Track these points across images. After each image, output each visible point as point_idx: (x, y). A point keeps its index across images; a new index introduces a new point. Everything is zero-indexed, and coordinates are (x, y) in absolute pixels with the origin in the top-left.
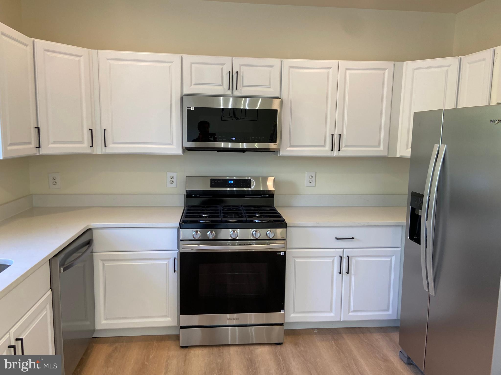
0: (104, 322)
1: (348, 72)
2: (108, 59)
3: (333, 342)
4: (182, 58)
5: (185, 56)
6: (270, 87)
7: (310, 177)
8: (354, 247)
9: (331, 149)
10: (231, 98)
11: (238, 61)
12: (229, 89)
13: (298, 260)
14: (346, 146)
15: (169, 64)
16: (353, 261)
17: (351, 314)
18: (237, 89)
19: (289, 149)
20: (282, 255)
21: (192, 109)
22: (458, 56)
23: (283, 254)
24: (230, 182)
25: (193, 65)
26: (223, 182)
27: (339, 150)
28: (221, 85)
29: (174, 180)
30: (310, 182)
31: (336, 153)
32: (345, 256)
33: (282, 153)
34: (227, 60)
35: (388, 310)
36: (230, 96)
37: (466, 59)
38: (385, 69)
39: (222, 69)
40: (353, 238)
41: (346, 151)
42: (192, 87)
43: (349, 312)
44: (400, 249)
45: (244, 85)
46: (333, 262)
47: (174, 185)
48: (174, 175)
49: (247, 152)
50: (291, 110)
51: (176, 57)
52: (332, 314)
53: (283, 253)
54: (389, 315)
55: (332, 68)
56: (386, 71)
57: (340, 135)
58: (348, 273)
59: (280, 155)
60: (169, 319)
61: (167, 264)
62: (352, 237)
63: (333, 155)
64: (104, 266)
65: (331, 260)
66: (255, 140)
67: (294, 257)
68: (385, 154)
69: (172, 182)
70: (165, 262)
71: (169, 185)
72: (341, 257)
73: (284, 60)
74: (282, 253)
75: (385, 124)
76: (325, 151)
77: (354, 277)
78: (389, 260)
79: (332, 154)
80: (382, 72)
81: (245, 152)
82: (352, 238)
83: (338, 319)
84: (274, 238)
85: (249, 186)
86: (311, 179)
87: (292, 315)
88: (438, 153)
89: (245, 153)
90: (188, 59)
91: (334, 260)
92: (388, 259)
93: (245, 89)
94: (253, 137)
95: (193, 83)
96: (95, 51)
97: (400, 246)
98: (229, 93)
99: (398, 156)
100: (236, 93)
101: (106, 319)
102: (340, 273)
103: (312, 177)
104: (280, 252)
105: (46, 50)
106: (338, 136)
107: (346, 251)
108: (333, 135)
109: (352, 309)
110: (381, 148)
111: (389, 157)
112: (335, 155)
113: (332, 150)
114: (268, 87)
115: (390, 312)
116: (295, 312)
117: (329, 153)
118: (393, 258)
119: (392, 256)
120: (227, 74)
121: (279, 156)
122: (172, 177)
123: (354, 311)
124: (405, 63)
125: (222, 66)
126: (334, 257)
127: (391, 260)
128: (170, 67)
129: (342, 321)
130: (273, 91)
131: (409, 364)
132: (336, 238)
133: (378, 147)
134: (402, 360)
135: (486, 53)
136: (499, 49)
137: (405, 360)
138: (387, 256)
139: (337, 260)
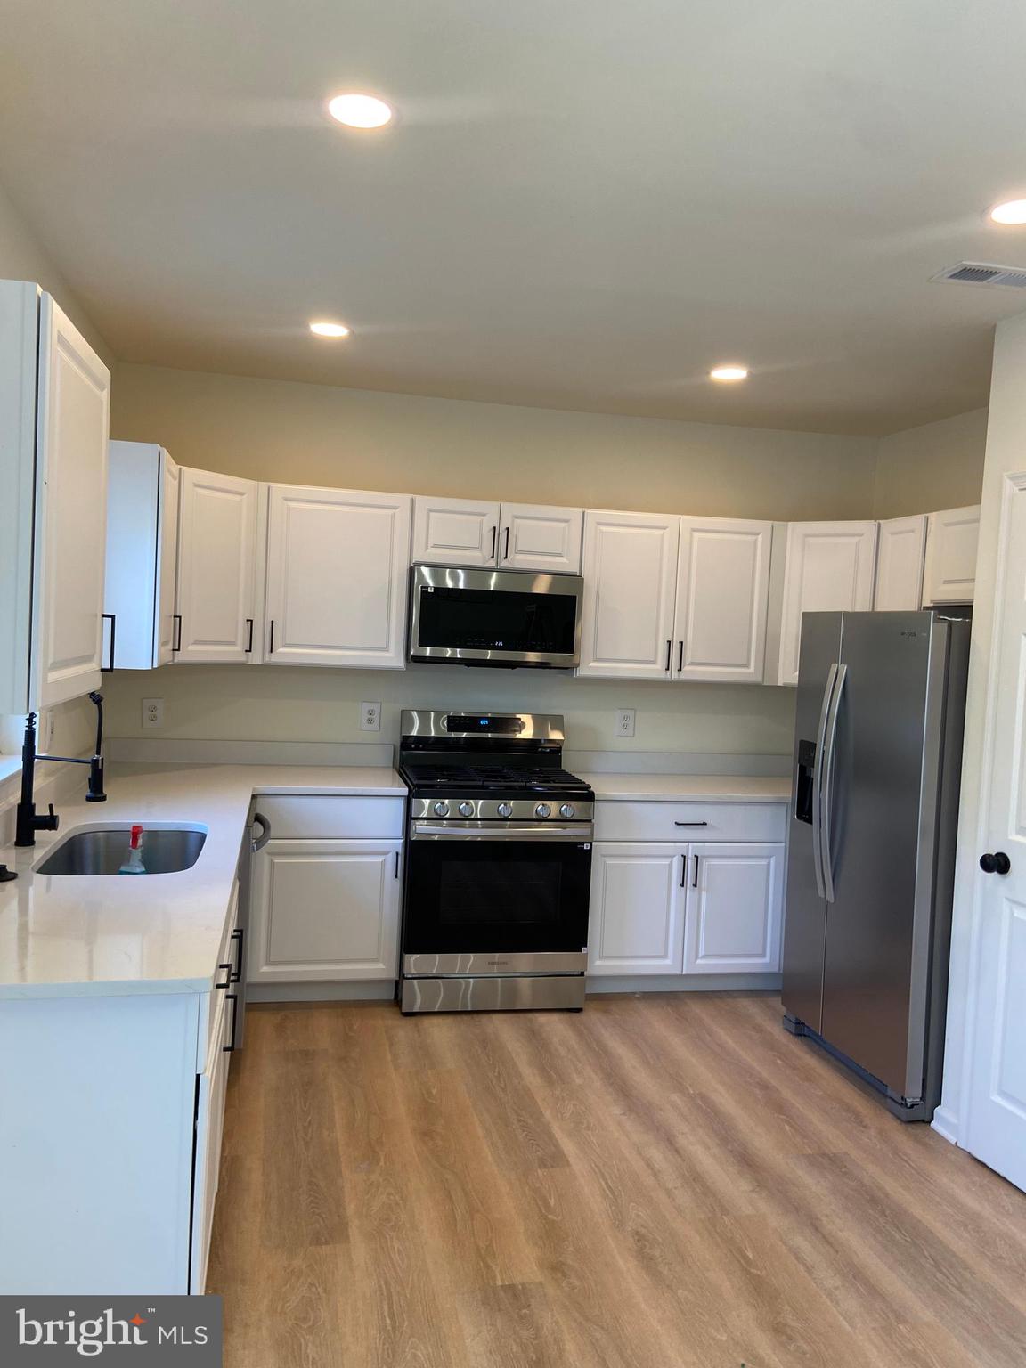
0: (265, 969)
1: (696, 535)
2: (286, 499)
3: (669, 1009)
4: (413, 501)
5: (418, 498)
6: (563, 556)
7: (626, 719)
8: (707, 838)
9: (665, 666)
10: (495, 573)
11: (510, 509)
12: (493, 557)
13: (610, 861)
14: (691, 664)
15: (390, 512)
16: (704, 865)
17: (699, 961)
18: (506, 557)
19: (592, 664)
21: (431, 590)
22: (876, 520)
23: (586, 847)
24: (482, 722)
25: (432, 514)
26: (470, 723)
27: (680, 670)
28: (478, 549)
29: (376, 717)
30: (625, 727)
31: (674, 675)
32: (691, 855)
33: (582, 672)
34: (491, 507)
35: (763, 955)
36: (492, 570)
37: (889, 525)
38: (758, 534)
39: (481, 523)
40: (705, 824)
41: (692, 672)
42: (429, 550)
43: (697, 958)
44: (783, 845)
45: (519, 551)
46: (670, 865)
47: (375, 726)
48: (375, 706)
50: (598, 597)
51: (402, 500)
52: (668, 962)
53: (588, 845)
54: (765, 964)
55: (668, 527)
56: (760, 536)
57: (681, 643)
58: (695, 886)
59: (577, 675)
60: (381, 966)
61: (383, 863)
63: (670, 679)
64: (272, 864)
65: (666, 862)
66: (538, 648)
67: (604, 856)
68: (758, 679)
69: (370, 721)
70: (379, 859)
71: (366, 726)
72: (684, 857)
73: (588, 511)
74: (585, 845)
75: (758, 626)
76: (655, 670)
77: (705, 893)
78: (765, 864)
79: (669, 676)
80: (754, 538)
81: (515, 668)
82: (702, 823)
83: (677, 971)
84: (573, 818)
86: (626, 722)
87: (598, 963)
88: (836, 678)
90: (423, 502)
91: (671, 862)
92: (764, 862)
93: (519, 557)
95: (430, 544)
96: (264, 485)
97: (783, 839)
98: (492, 563)
99: (780, 684)
100: (504, 564)
101: (269, 963)
102: (682, 885)
103: (628, 718)
104: (583, 843)
105: (196, 485)
106: (678, 646)
107: (692, 846)
108: (669, 642)
109: (701, 953)
110: (752, 669)
111: (765, 684)
112: (672, 679)
113: (668, 669)
114: (560, 555)
115: (767, 960)
116: (602, 958)
117: (663, 675)
118: (773, 861)
119: (769, 857)
120: (489, 532)
121: (573, 677)
122: (371, 712)
123: (704, 957)
124: (790, 523)
125: (482, 517)
127: (769, 864)
128: (393, 516)
129: (684, 973)
130: (568, 563)
131: (798, 1034)
132: (676, 823)
133: (747, 666)
134: (788, 1030)
135: (916, 521)
136: (933, 516)
137: (793, 1027)
138: (762, 857)
139: (676, 863)
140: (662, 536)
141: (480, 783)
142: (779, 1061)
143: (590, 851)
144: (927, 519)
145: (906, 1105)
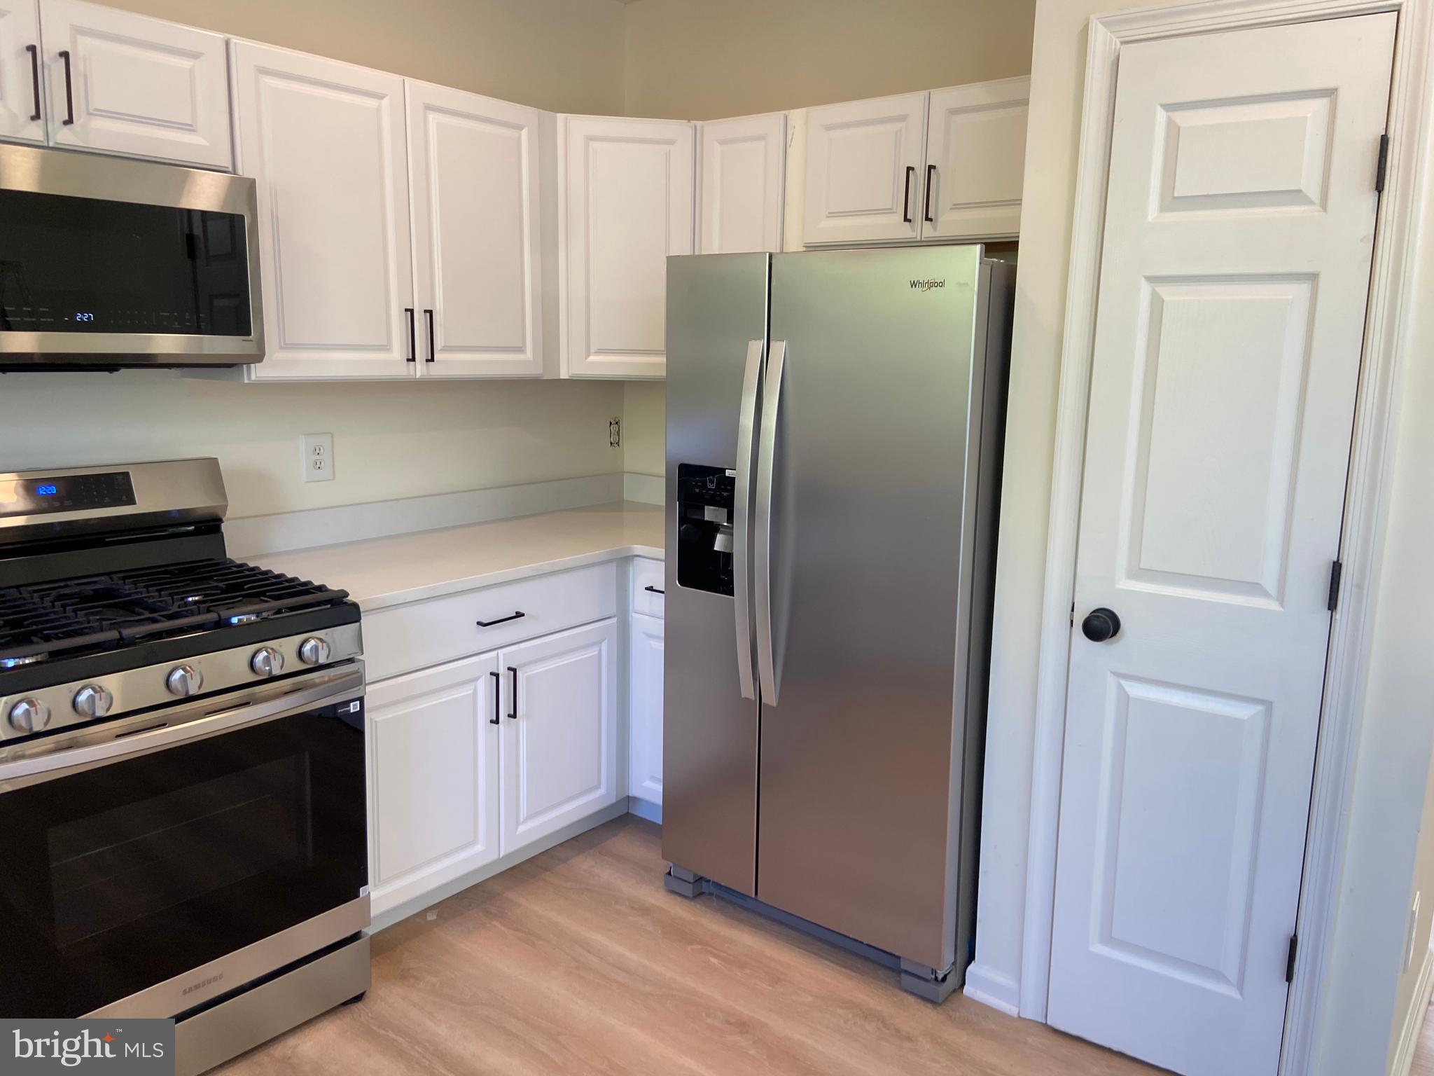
1: (432, 117)
6: (194, 131)
7: (317, 451)
8: (523, 636)
9: (407, 355)
14: (449, 349)
16: (524, 679)
17: (521, 828)
19: (279, 356)
20: (353, 713)
22: (689, 120)
23: (354, 707)
24: (43, 491)
27: (432, 360)
30: (318, 466)
31: (420, 370)
32: (502, 671)
33: (261, 371)
35: (598, 785)
38: (521, 128)
40: (519, 615)
41: (451, 364)
43: (517, 825)
44: (614, 620)
45: (96, 110)
46: (474, 695)
49: (123, 371)
50: (275, 219)
52: (479, 848)
53: (356, 705)
54: (602, 796)
55: (388, 97)
56: (524, 132)
57: (431, 312)
58: (513, 716)
59: (253, 378)
62: (517, 613)
63: (414, 377)
65: (465, 692)
66: (174, 325)
68: (535, 370)
72: (496, 674)
73: (233, 39)
74: (354, 705)
75: (532, 284)
76: (391, 363)
77: (525, 723)
78: (595, 655)
79: (412, 373)
80: (515, 133)
81: (117, 370)
82: (515, 615)
83: (492, 857)
85: (127, 497)
86: (318, 457)
89: (115, 373)
91: (475, 689)
92: (594, 652)
93: (99, 123)
94: (162, 314)
97: (615, 610)
99: (564, 375)
100: (64, 137)
102: (496, 721)
103: (321, 448)
104: (347, 703)
106: (425, 318)
107: (504, 655)
108: (410, 311)
109: (525, 814)
110: (529, 354)
111: (546, 377)
112: (417, 377)
113: (411, 359)
114: (189, 128)
115: (604, 788)
117: (402, 370)
118: (604, 646)
119: (599, 643)
121: (246, 381)
123: (528, 818)
124: (560, 117)
126: (476, 679)
127: (600, 652)
129: (501, 857)
130: (208, 144)
131: (698, 895)
132: (479, 623)
133: (521, 350)
134: (673, 892)
135: (769, 123)
136: (797, 116)
137: (688, 888)
138: (593, 644)
139: (484, 687)
140: (379, 110)
141: (112, 635)
142: (714, 961)
143: (360, 714)
144: (786, 118)
145: (936, 978)
